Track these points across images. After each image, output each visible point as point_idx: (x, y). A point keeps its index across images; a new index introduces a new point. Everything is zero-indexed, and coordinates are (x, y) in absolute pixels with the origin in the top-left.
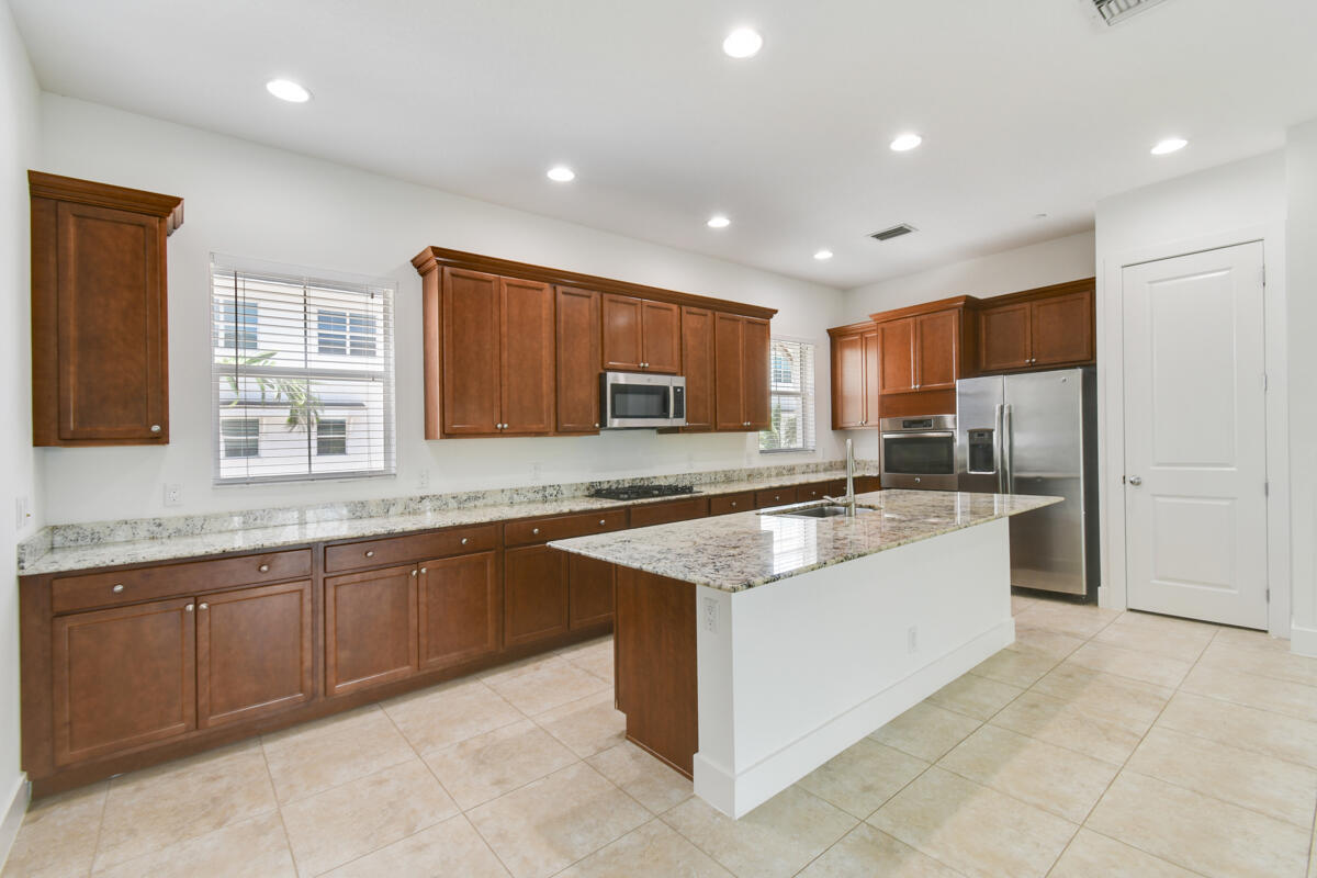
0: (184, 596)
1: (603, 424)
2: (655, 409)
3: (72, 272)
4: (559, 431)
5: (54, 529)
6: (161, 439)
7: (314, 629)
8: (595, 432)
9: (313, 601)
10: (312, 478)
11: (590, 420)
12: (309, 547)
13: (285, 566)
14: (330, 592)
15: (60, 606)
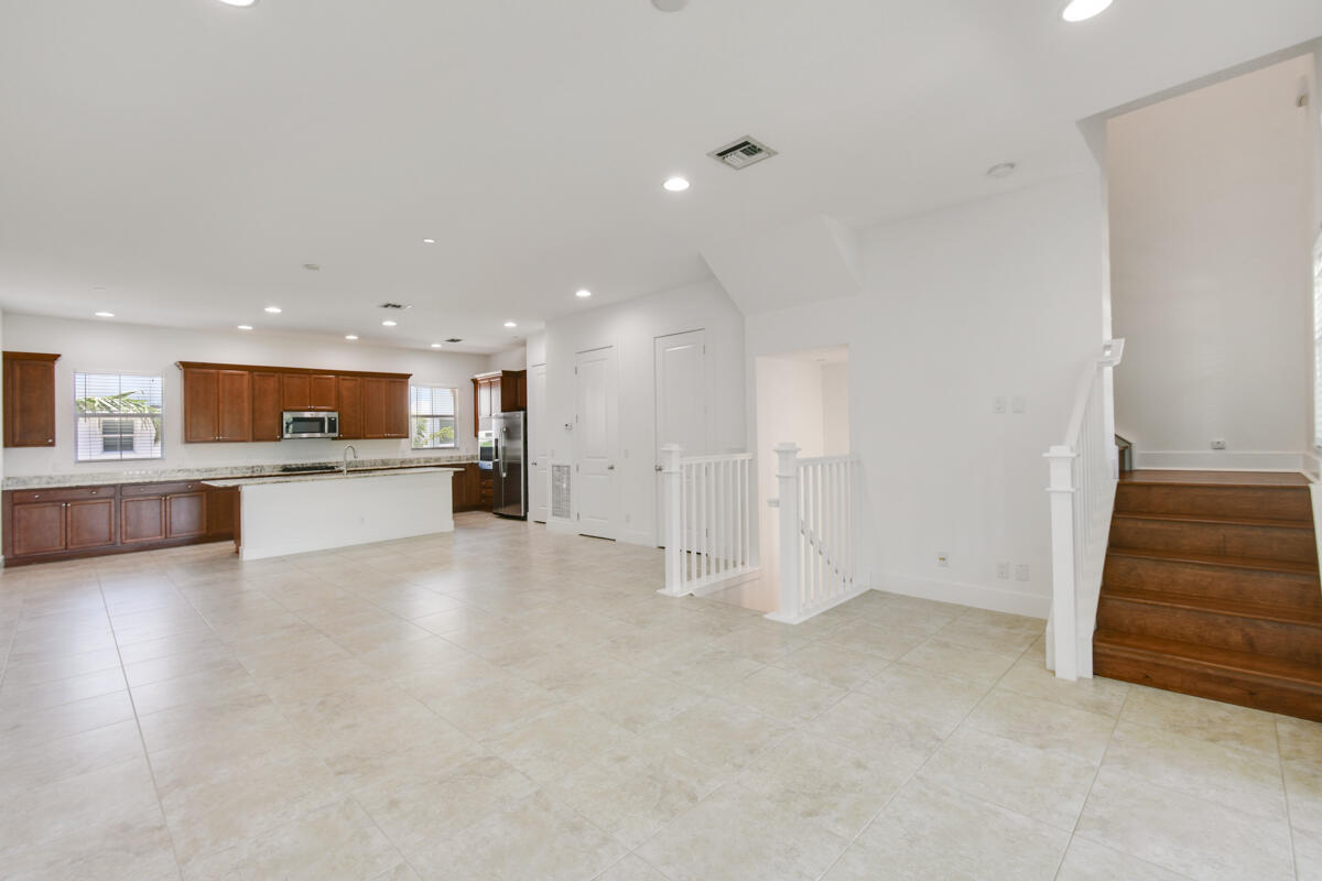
0: (61, 501)
1: (282, 436)
2: (318, 428)
3: (18, 384)
4: (256, 439)
5: (8, 478)
6: (53, 444)
7: (116, 517)
8: (279, 440)
9: (116, 507)
10: (121, 460)
11: (275, 435)
12: (114, 486)
13: (103, 493)
14: (123, 504)
15: (16, 501)
